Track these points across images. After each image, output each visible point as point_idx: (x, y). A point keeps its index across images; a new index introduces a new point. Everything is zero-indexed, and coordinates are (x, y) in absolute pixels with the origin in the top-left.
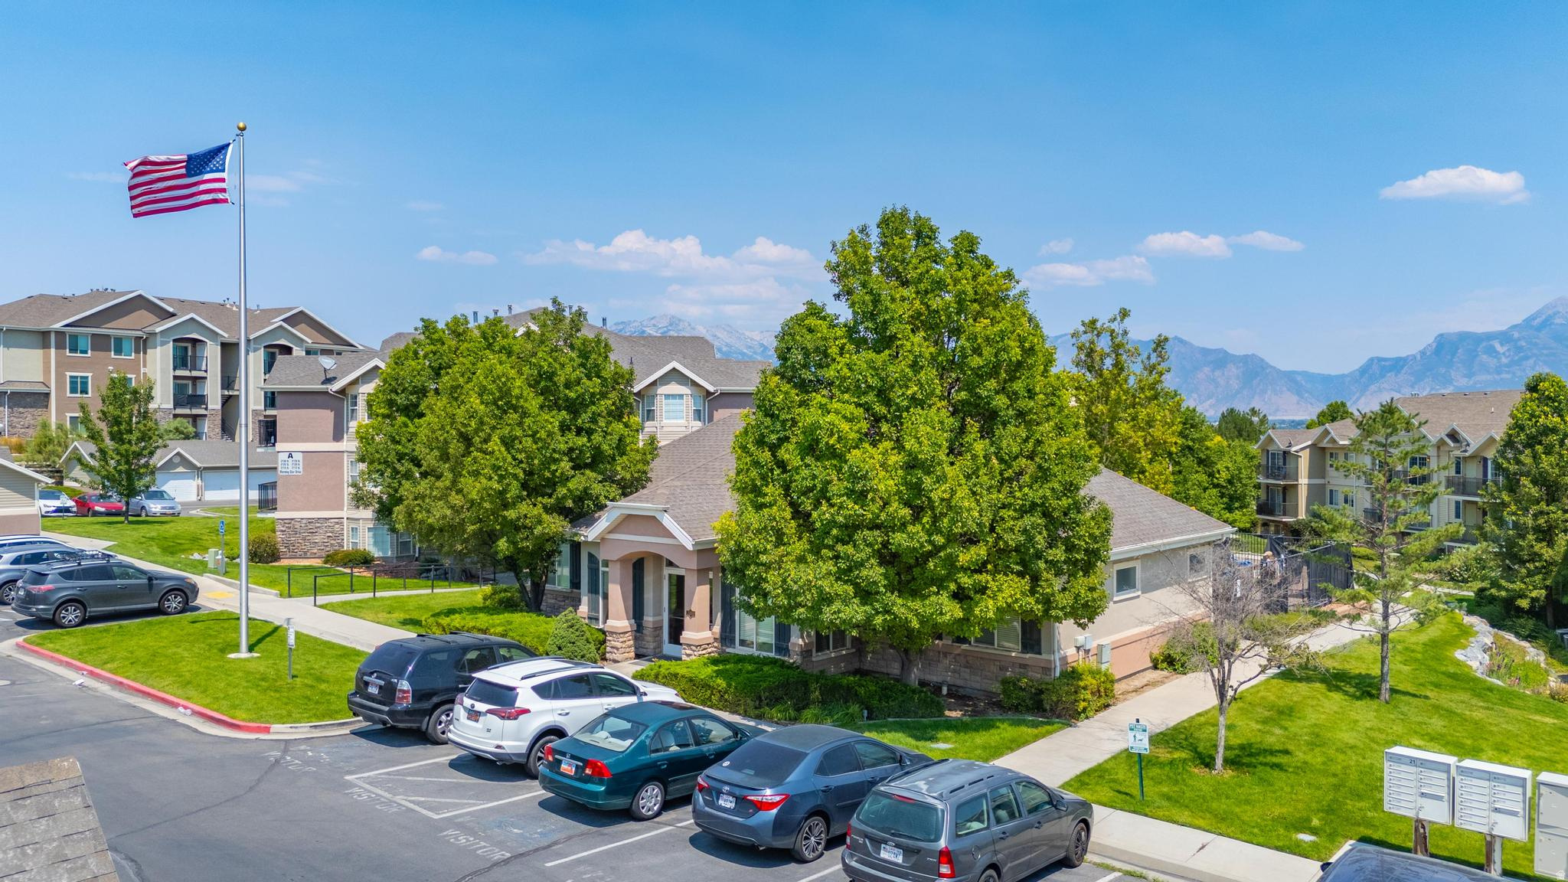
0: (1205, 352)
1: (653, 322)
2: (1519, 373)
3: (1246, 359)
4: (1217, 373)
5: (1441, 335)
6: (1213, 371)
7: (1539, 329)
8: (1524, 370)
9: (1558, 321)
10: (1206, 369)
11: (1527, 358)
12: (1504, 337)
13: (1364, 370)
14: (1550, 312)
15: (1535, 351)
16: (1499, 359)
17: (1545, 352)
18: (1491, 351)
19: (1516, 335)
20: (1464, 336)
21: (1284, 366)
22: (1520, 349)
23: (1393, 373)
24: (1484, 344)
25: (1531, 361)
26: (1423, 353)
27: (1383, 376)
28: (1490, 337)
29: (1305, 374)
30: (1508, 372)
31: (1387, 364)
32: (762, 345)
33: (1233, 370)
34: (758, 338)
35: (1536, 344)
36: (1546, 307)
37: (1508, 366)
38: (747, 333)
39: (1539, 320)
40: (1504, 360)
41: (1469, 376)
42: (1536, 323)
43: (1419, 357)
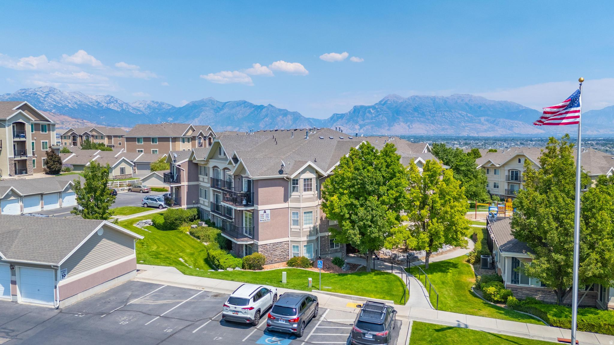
0: (280, 110)
1: (41, 89)
2: (378, 120)
3: (294, 113)
4: (284, 118)
5: (355, 106)
6: (283, 117)
7: (383, 105)
8: (379, 119)
9: (389, 102)
10: (281, 117)
11: (380, 115)
12: (373, 107)
13: (332, 118)
14: (386, 99)
15: (382, 112)
16: (372, 115)
17: (385, 113)
18: (370, 112)
19: (377, 107)
20: (362, 107)
21: (307, 116)
22: (378, 112)
23: (341, 119)
24: (368, 110)
25: (381, 116)
26: (350, 112)
27: (338, 120)
28: (369, 107)
29: (313, 119)
30: (374, 119)
31: (339, 116)
32: (97, 102)
33: (289, 117)
34: (95, 99)
35: (382, 110)
36: (385, 97)
37: (374, 117)
38: (89, 96)
39: (383, 102)
40: (373, 115)
41: (363, 120)
42: (382, 103)
43: (348, 114)
